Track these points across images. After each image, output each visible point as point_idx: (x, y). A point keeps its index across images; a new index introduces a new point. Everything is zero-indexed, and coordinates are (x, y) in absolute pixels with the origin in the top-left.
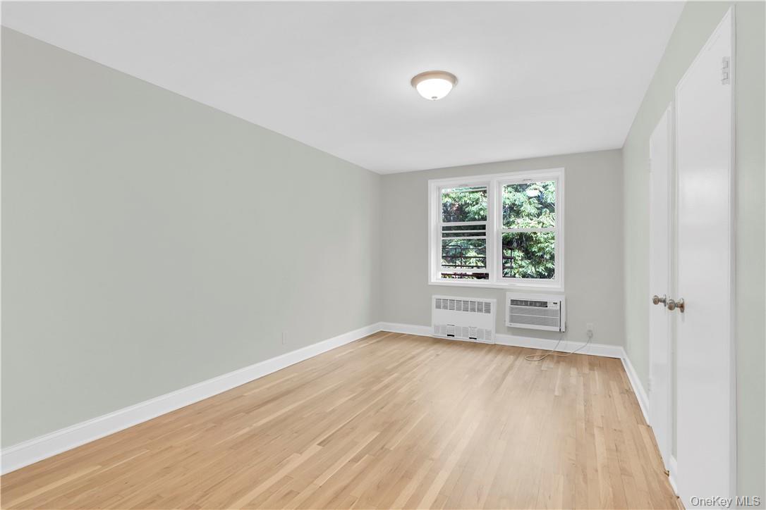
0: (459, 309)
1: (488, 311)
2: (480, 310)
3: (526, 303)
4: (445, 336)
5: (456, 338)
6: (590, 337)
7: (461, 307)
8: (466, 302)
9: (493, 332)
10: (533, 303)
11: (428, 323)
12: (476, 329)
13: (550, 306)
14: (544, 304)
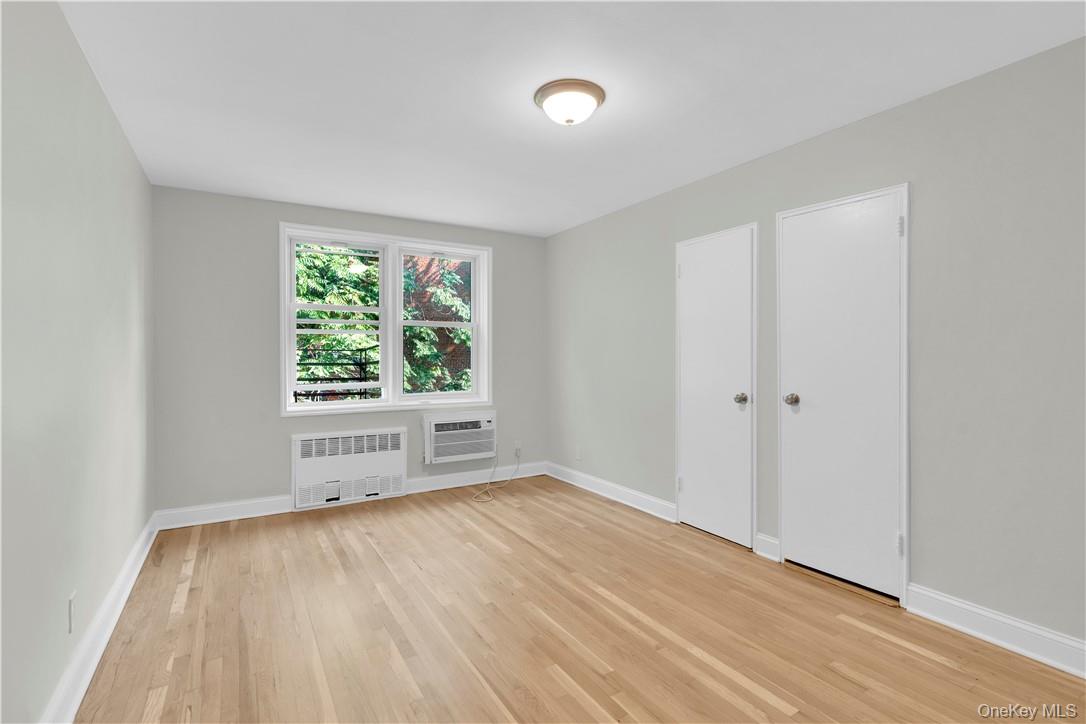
0: (347, 452)
1: (396, 446)
2: (383, 447)
3: (454, 426)
4: (322, 504)
5: (344, 501)
6: (518, 456)
7: (350, 448)
8: (359, 439)
9: (404, 476)
10: (463, 426)
11: (284, 488)
12: (378, 479)
13: (484, 426)
14: (476, 425)
